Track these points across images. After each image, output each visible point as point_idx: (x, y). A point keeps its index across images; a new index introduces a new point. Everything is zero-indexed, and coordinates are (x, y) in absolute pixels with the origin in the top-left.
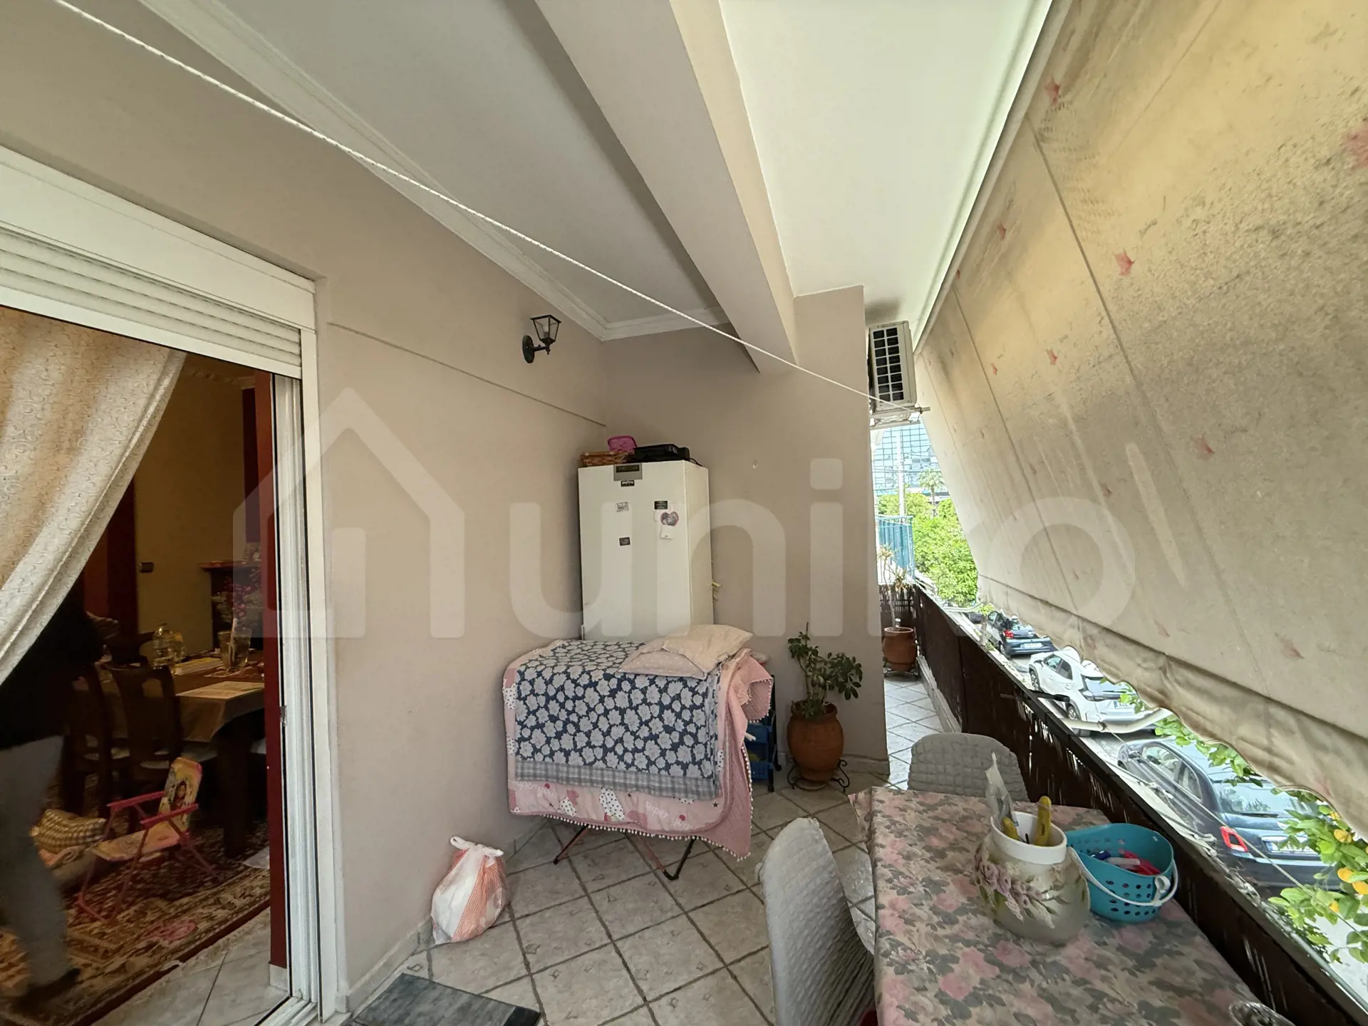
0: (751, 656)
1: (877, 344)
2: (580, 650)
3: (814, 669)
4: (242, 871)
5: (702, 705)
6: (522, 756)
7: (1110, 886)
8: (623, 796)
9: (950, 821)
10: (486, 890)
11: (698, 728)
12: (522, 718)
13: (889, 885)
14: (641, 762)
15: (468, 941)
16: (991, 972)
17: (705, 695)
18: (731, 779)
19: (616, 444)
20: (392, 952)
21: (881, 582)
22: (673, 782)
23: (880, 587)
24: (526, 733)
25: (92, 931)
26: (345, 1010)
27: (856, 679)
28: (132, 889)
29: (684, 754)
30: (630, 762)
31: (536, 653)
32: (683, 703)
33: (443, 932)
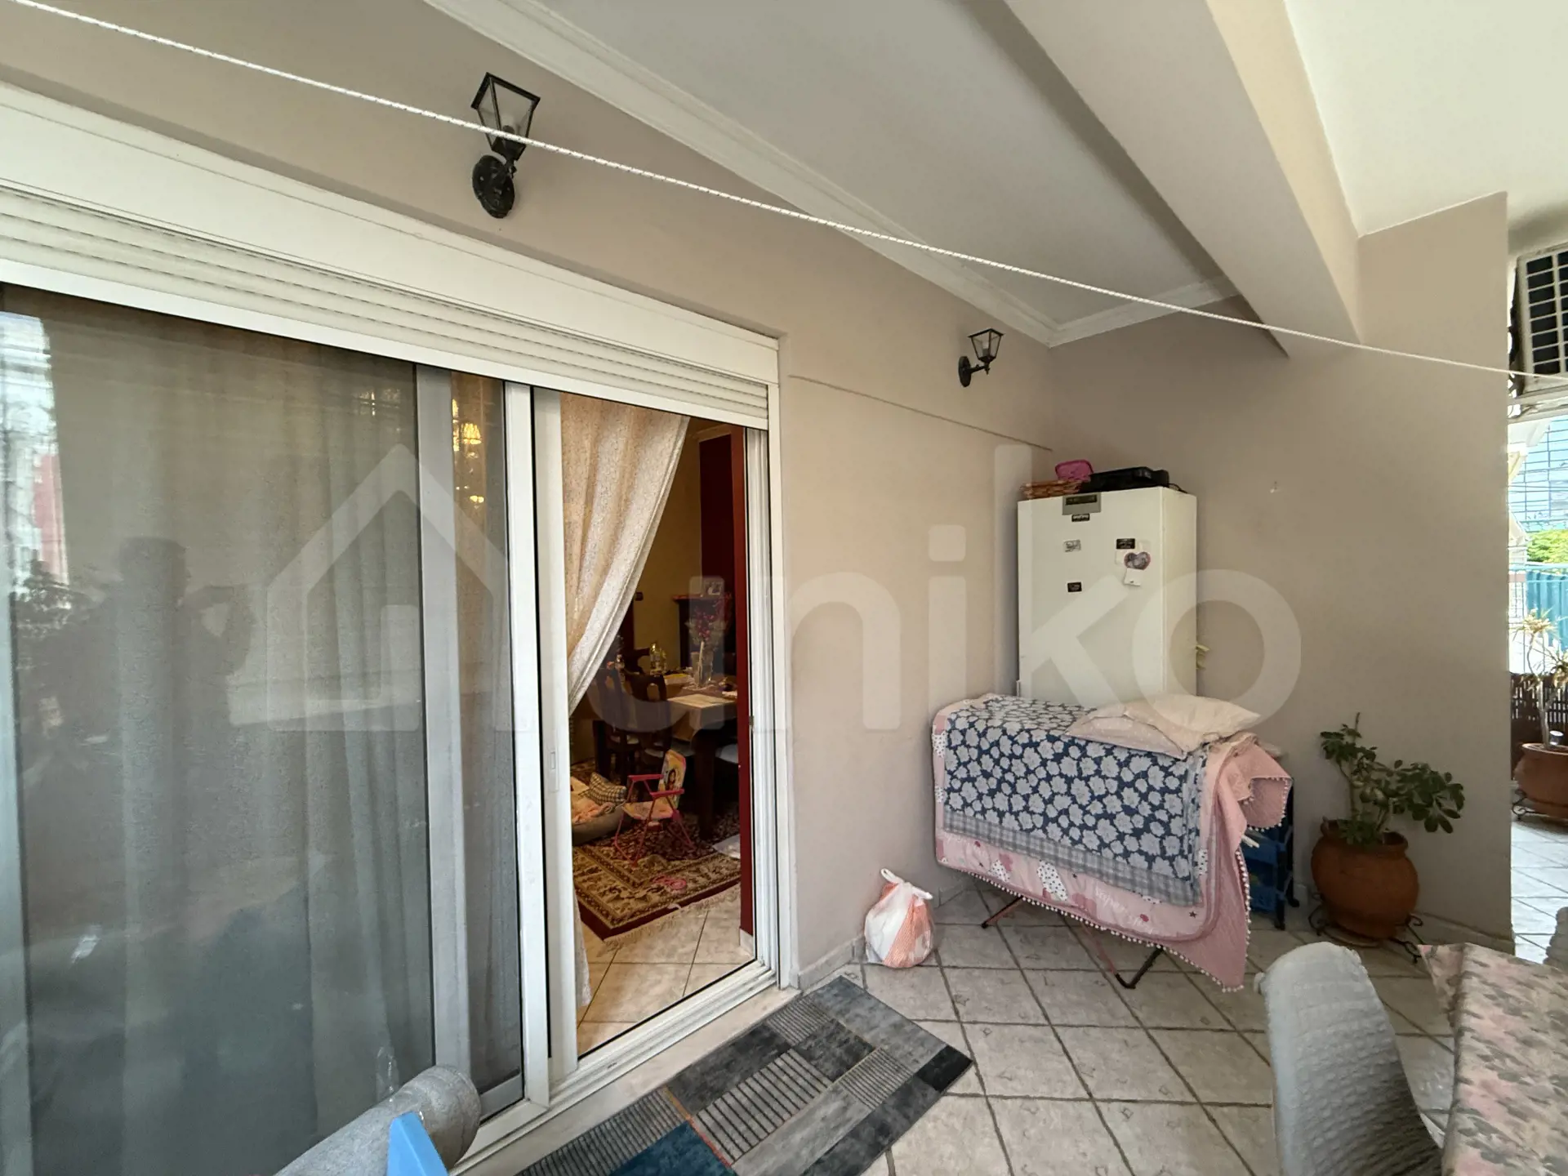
0: (1256, 743)
1: (1534, 282)
2: (1015, 707)
3: (1367, 778)
4: (712, 853)
5: (1178, 791)
6: (951, 807)
8: (1065, 873)
10: (915, 927)
11: (1171, 817)
12: (952, 768)
13: (1486, 1063)
14: (1090, 840)
15: (896, 969)
17: (1183, 778)
18: (1218, 890)
19: (1065, 471)
20: (832, 954)
22: (1132, 873)
24: (956, 784)
25: (623, 866)
26: (796, 986)
27: (1451, 805)
28: (644, 844)
29: (1149, 844)
30: (1077, 838)
31: (966, 703)
32: (1151, 782)
33: (875, 953)
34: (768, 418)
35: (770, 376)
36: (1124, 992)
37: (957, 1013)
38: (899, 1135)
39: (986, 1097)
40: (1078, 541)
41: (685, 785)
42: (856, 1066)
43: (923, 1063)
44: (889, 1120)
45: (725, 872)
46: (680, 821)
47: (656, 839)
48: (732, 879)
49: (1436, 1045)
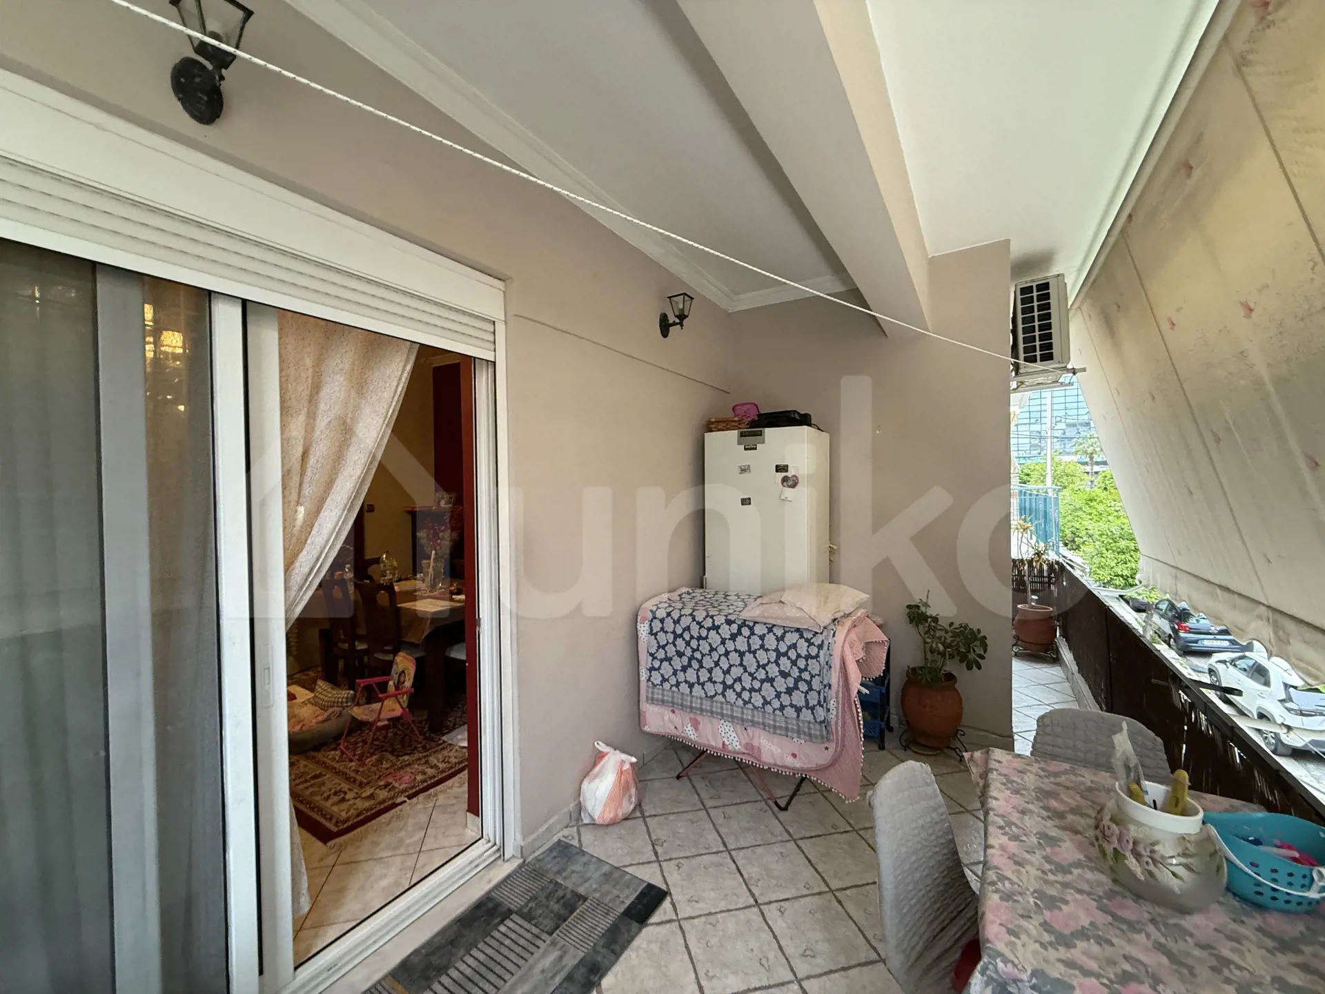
0: (867, 617)
1: (1023, 301)
2: (702, 598)
3: (933, 637)
4: (441, 744)
5: (817, 656)
6: (653, 683)
7: (1254, 869)
8: (738, 727)
9: (1073, 789)
10: (622, 788)
11: (812, 677)
12: (653, 651)
13: (1001, 831)
14: (757, 700)
15: (607, 825)
16: (1102, 919)
17: (820, 647)
18: (843, 727)
19: (740, 410)
20: (551, 821)
21: (1015, 555)
22: (786, 722)
23: (1014, 561)
24: (657, 664)
25: (351, 767)
26: (520, 856)
27: (980, 651)
28: (372, 743)
29: (798, 698)
30: (747, 699)
31: (665, 596)
32: (799, 652)
33: (590, 815)
34: (495, 351)
35: (497, 312)
36: (782, 815)
37: (656, 853)
38: (608, 969)
39: (679, 921)
40: (749, 466)
41: (414, 685)
42: (572, 917)
43: (628, 903)
44: (599, 959)
45: (453, 760)
46: (410, 718)
47: (385, 737)
48: (460, 766)
49: (972, 817)
